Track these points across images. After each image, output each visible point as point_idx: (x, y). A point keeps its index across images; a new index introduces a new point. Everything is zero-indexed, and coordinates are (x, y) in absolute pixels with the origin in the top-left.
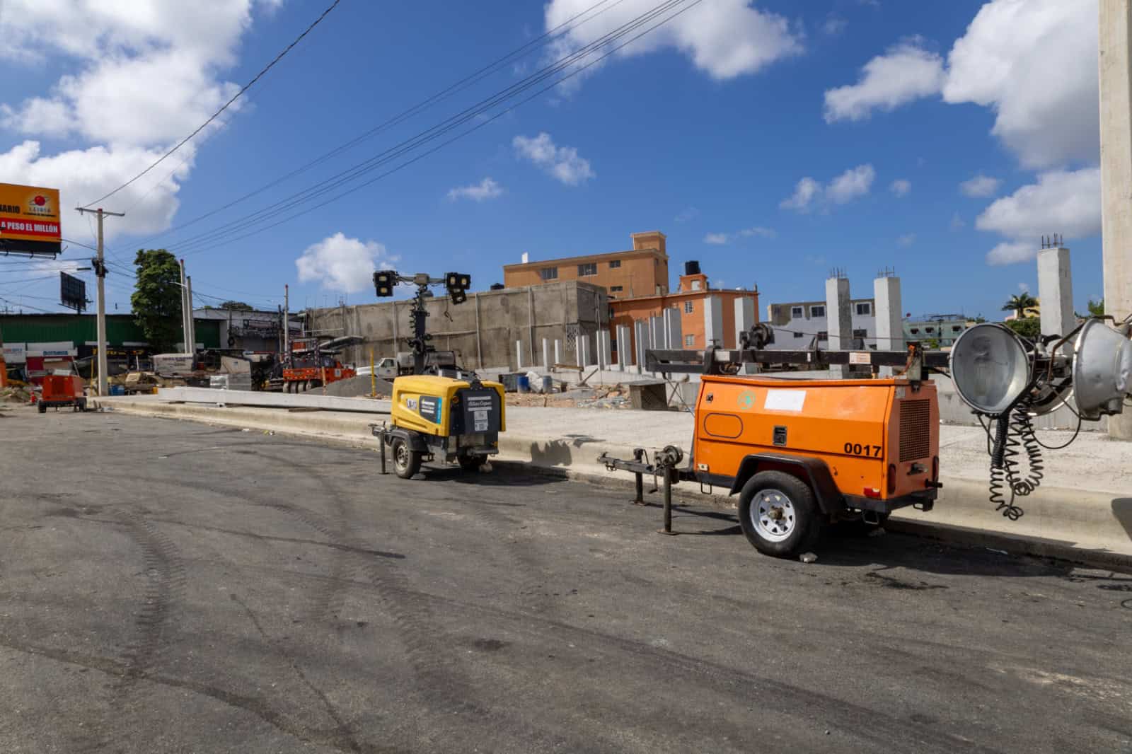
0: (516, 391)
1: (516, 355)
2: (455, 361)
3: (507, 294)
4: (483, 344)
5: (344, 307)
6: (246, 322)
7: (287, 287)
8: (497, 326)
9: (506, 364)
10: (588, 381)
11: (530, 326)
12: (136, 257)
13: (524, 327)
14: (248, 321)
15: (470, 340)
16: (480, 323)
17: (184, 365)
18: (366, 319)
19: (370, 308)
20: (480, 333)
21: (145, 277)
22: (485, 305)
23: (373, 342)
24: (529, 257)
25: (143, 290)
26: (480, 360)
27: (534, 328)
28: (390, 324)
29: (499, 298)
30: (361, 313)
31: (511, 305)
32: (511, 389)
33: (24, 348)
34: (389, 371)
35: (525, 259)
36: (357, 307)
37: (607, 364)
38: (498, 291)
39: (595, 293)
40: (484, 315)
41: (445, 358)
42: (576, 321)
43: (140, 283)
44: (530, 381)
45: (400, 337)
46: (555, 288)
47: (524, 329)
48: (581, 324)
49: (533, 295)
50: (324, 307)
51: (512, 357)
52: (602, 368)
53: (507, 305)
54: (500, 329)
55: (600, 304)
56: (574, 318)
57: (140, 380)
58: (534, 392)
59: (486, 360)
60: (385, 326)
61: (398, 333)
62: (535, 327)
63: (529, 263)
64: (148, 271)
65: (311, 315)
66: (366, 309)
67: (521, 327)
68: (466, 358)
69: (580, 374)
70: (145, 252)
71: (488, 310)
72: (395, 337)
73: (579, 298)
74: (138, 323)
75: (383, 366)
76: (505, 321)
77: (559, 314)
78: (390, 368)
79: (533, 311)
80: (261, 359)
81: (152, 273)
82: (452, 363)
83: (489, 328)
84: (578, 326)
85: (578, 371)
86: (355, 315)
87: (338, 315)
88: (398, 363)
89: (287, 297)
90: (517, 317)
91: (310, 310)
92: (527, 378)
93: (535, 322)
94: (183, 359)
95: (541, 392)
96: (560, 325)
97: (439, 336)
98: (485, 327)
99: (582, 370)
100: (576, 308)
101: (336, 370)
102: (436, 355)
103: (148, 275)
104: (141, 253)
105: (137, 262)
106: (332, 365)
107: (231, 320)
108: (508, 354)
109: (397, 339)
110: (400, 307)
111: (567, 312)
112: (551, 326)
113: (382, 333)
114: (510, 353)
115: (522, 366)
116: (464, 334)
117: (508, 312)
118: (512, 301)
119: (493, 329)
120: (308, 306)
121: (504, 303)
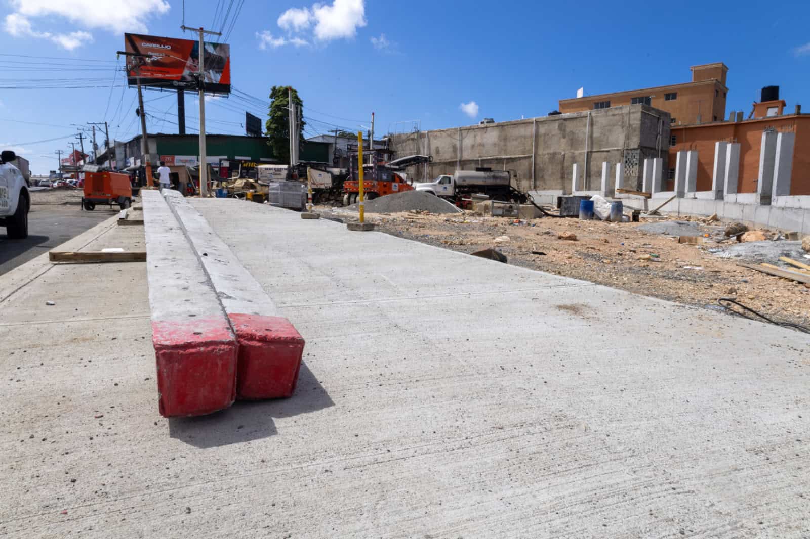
0: (577, 217)
1: (571, 179)
2: (510, 182)
3: (565, 120)
4: (537, 167)
5: (418, 132)
6: (349, 147)
7: (373, 114)
8: (551, 151)
9: (559, 187)
10: (660, 209)
11: (586, 151)
12: (271, 92)
13: (579, 151)
14: (351, 145)
15: (525, 163)
16: (536, 147)
17: (280, 174)
18: (435, 143)
19: (439, 134)
20: (535, 157)
21: (275, 107)
22: (542, 130)
23: (439, 164)
24: (584, 92)
25: (273, 118)
26: (532, 183)
27: (589, 154)
28: (454, 147)
29: (556, 125)
30: (432, 138)
31: (568, 130)
32: (571, 214)
33: (196, 159)
34: (445, 188)
35: (580, 94)
36: (429, 132)
37: (690, 190)
38: (557, 117)
39: (658, 119)
40: (541, 140)
41: (501, 178)
42: (636, 146)
43: (271, 112)
44: (595, 205)
45: (462, 159)
46: (617, 112)
47: (581, 154)
48: (641, 150)
49: (592, 120)
50: (402, 133)
51: (567, 181)
52: (681, 194)
53: (565, 131)
54: (555, 154)
55: (662, 131)
56: (635, 142)
57: (244, 185)
58: (600, 219)
59: (538, 183)
60: (451, 149)
61: (461, 156)
62: (591, 152)
63: (583, 98)
64: (276, 103)
65: (392, 138)
66: (436, 134)
67: (577, 152)
68: (520, 181)
69: (646, 201)
70: (277, 88)
71: (545, 135)
72: (458, 160)
73: (643, 123)
74: (268, 143)
75: (440, 182)
76: (560, 147)
77: (618, 139)
78: (447, 185)
79: (591, 136)
80: (341, 173)
81: (278, 104)
82: (506, 183)
83: (545, 152)
84: (639, 151)
85: (643, 197)
86: (426, 140)
87: (413, 139)
88: (455, 181)
89: (373, 123)
90: (574, 142)
91: (392, 135)
92: (592, 202)
93: (592, 148)
94: (280, 170)
95: (608, 220)
96: (618, 150)
97: (497, 159)
98: (540, 152)
99: (649, 196)
100: (638, 133)
101: (393, 184)
102: (492, 174)
103: (277, 105)
104: (274, 89)
105: (271, 97)
106: (390, 178)
107: (336, 143)
108: (563, 178)
109: (460, 161)
110: (464, 133)
111: (628, 137)
112: (608, 151)
113: (447, 156)
114: (564, 176)
115: (577, 190)
116: (520, 159)
117: (564, 137)
118: (570, 126)
119: (548, 154)
120: (390, 132)
121: (562, 128)
